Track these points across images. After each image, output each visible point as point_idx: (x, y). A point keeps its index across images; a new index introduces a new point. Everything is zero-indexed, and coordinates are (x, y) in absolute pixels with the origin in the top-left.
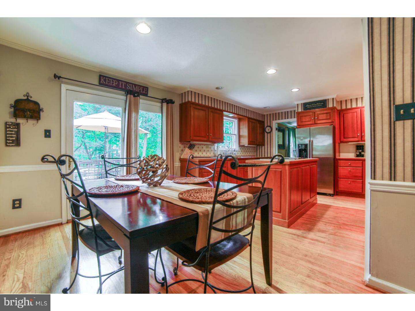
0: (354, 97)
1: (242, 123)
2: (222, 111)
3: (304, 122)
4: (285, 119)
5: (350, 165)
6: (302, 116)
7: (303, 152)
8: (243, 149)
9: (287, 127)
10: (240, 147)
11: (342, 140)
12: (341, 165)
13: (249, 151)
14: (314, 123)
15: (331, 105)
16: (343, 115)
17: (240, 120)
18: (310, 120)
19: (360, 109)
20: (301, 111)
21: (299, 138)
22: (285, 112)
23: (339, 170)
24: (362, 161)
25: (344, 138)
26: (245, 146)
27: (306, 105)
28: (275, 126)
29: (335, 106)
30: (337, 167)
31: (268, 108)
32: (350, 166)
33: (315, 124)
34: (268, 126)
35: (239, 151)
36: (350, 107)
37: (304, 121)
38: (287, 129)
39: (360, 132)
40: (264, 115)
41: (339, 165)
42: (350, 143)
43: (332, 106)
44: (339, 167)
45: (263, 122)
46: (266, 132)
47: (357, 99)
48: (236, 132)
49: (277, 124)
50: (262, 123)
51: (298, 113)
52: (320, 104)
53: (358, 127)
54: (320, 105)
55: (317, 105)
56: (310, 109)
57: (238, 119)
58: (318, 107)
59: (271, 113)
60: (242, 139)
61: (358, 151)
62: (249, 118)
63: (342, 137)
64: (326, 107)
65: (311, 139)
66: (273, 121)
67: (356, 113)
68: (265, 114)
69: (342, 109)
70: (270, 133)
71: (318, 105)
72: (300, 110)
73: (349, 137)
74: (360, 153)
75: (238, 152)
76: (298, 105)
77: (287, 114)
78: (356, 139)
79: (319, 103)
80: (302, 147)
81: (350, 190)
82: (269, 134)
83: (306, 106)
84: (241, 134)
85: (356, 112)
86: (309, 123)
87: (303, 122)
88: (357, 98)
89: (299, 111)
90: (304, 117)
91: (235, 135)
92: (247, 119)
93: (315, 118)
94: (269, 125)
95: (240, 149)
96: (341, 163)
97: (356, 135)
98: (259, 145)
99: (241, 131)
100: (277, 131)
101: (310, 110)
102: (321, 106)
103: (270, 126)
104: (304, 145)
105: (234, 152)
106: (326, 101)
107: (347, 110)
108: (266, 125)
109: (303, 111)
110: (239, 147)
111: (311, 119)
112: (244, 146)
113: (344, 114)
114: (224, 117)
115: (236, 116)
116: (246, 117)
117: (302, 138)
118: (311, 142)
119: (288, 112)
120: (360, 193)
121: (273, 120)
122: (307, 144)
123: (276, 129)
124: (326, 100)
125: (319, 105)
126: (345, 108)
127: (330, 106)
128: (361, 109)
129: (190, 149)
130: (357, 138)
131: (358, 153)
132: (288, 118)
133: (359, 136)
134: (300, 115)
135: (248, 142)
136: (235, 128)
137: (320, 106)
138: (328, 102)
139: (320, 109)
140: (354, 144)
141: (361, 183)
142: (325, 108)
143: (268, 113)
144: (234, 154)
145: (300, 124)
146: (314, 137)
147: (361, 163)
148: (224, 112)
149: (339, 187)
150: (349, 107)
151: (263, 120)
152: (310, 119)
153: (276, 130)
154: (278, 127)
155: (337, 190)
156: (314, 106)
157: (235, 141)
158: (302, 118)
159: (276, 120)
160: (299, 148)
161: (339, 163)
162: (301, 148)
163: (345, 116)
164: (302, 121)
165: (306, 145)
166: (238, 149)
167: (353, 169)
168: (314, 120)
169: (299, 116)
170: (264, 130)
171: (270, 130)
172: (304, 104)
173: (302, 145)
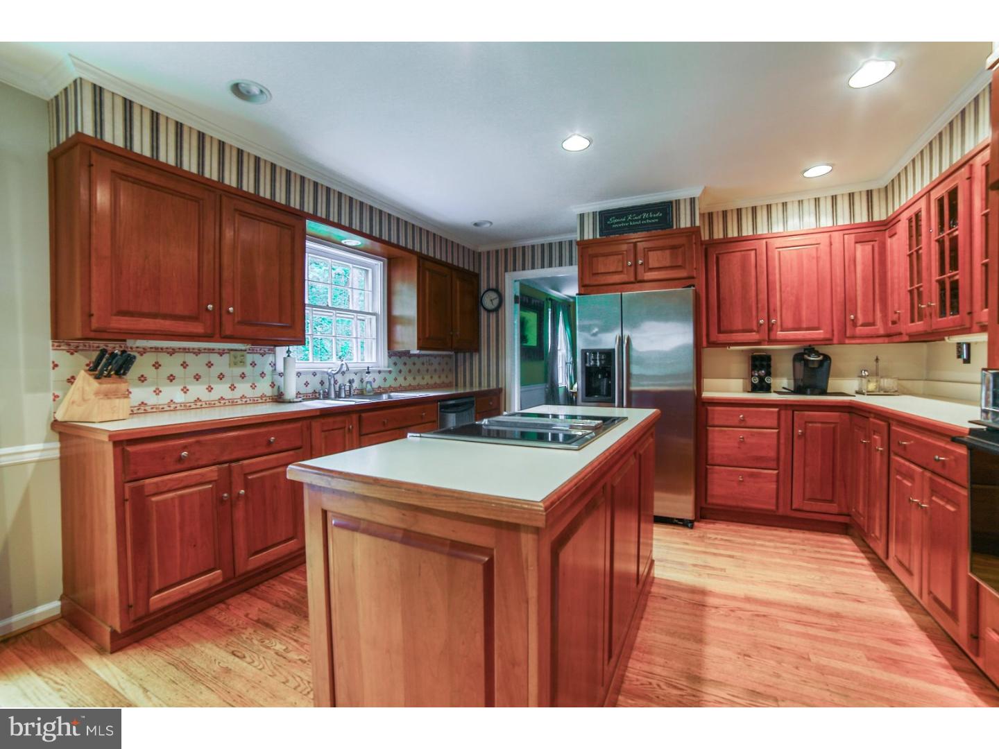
0: (745, 204)
1: (398, 275)
2: (301, 216)
3: (601, 273)
4: (543, 267)
5: (743, 420)
6: (596, 256)
7: (600, 376)
8: (405, 364)
9: (551, 299)
10: (394, 358)
11: (713, 339)
12: (716, 423)
13: (427, 371)
14: (632, 279)
15: (685, 222)
16: (717, 258)
17: (392, 265)
18: (620, 269)
19: (764, 241)
20: (591, 237)
21: (586, 329)
22: (543, 245)
23: (710, 436)
24: (777, 410)
25: (720, 332)
26: (412, 352)
27: (607, 219)
28: (511, 289)
29: (698, 223)
30: (706, 425)
31: (488, 225)
32: (742, 424)
33: (638, 281)
34: (489, 290)
35: (390, 372)
36: (736, 235)
37: (603, 271)
38: (550, 302)
39: (766, 315)
40: (480, 254)
41: (710, 423)
42: (732, 348)
43: (688, 225)
44: (708, 428)
45: (477, 276)
46: (484, 308)
47: (754, 209)
48: (379, 306)
49: (518, 284)
50: (471, 279)
51: (583, 245)
52: (651, 216)
53: (760, 297)
54: (653, 218)
55: (642, 219)
56: (621, 231)
57: (385, 259)
58: (645, 224)
59: (501, 247)
60: (399, 329)
61: (756, 374)
62: (422, 259)
63: (714, 329)
64: (672, 227)
65: (626, 333)
66: (508, 275)
67: (753, 253)
68: (483, 249)
69: (713, 240)
70: (496, 310)
71: (646, 219)
72: (588, 235)
73: (735, 328)
74: (762, 379)
75: (387, 376)
76: (582, 216)
77: (548, 254)
78: (754, 336)
79: (648, 212)
80: (595, 360)
81: (740, 504)
82: (495, 315)
83: (608, 223)
84: (397, 312)
85: (756, 250)
86: (617, 278)
87: (598, 274)
88: (756, 207)
89: (586, 238)
90: (600, 259)
91: (374, 318)
92: (415, 258)
93: (635, 264)
94: (494, 287)
95: (395, 364)
96: (717, 415)
97: (755, 323)
98: (463, 350)
99: (397, 300)
100: (518, 306)
101: (620, 234)
102: (655, 223)
103: (496, 291)
104: (603, 352)
105: (368, 378)
106: (672, 207)
107: (727, 241)
108: (484, 286)
109: (598, 237)
110: (390, 356)
111: (623, 266)
112: (406, 354)
113: (720, 257)
114: (308, 244)
115: (377, 247)
116: (412, 252)
117: (596, 330)
118: (625, 344)
119: (550, 245)
120: (772, 511)
121: (506, 271)
122: (614, 350)
123: (516, 299)
124: (671, 202)
125: (650, 219)
126: (721, 236)
127: (683, 226)
128: (767, 240)
129: (97, 377)
130: (758, 332)
131: (756, 381)
132: (550, 265)
133: (761, 325)
134: (591, 251)
135: (419, 339)
136: (373, 291)
137: (652, 223)
138: (678, 209)
139: (654, 232)
140: (743, 351)
141: (775, 479)
142: (668, 231)
143: (492, 248)
144: (367, 382)
145: (587, 282)
146: (635, 325)
147: (775, 416)
148: (308, 222)
149: (709, 492)
150: (733, 233)
151: (476, 271)
152: (620, 264)
153: (516, 301)
154: (521, 294)
155: (704, 505)
156: (632, 221)
157: (374, 336)
158: (595, 259)
159: (515, 270)
160: (586, 362)
161: (710, 416)
162: (592, 363)
163: (721, 263)
164: (594, 272)
165: (609, 354)
166: (386, 365)
167: (752, 435)
168: (632, 268)
169: (587, 254)
170: (478, 301)
171: (496, 302)
172: (601, 213)
173: (594, 352)
